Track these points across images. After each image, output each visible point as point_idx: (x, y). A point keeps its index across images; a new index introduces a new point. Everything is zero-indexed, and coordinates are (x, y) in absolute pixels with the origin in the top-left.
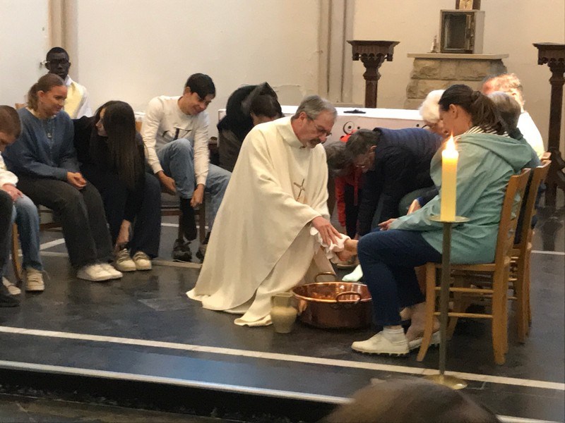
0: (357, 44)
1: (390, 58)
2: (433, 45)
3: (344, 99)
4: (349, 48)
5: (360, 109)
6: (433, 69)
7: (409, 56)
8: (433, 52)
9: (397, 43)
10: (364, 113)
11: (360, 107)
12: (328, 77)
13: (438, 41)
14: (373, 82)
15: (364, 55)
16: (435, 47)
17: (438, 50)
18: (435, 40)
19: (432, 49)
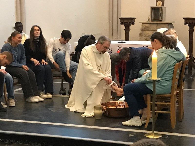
0: (122, 19)
1: (133, 24)
2: (148, 19)
3: (118, 38)
4: (119, 20)
5: (123, 41)
6: (148, 27)
7: (140, 23)
8: (148, 21)
9: (136, 18)
10: (125, 42)
11: (124, 40)
12: (112, 30)
13: (150, 17)
14: (128, 32)
15: (125, 23)
16: (149, 19)
17: (150, 21)
18: (149, 17)
19: (148, 20)
